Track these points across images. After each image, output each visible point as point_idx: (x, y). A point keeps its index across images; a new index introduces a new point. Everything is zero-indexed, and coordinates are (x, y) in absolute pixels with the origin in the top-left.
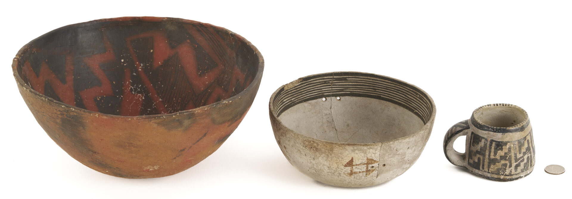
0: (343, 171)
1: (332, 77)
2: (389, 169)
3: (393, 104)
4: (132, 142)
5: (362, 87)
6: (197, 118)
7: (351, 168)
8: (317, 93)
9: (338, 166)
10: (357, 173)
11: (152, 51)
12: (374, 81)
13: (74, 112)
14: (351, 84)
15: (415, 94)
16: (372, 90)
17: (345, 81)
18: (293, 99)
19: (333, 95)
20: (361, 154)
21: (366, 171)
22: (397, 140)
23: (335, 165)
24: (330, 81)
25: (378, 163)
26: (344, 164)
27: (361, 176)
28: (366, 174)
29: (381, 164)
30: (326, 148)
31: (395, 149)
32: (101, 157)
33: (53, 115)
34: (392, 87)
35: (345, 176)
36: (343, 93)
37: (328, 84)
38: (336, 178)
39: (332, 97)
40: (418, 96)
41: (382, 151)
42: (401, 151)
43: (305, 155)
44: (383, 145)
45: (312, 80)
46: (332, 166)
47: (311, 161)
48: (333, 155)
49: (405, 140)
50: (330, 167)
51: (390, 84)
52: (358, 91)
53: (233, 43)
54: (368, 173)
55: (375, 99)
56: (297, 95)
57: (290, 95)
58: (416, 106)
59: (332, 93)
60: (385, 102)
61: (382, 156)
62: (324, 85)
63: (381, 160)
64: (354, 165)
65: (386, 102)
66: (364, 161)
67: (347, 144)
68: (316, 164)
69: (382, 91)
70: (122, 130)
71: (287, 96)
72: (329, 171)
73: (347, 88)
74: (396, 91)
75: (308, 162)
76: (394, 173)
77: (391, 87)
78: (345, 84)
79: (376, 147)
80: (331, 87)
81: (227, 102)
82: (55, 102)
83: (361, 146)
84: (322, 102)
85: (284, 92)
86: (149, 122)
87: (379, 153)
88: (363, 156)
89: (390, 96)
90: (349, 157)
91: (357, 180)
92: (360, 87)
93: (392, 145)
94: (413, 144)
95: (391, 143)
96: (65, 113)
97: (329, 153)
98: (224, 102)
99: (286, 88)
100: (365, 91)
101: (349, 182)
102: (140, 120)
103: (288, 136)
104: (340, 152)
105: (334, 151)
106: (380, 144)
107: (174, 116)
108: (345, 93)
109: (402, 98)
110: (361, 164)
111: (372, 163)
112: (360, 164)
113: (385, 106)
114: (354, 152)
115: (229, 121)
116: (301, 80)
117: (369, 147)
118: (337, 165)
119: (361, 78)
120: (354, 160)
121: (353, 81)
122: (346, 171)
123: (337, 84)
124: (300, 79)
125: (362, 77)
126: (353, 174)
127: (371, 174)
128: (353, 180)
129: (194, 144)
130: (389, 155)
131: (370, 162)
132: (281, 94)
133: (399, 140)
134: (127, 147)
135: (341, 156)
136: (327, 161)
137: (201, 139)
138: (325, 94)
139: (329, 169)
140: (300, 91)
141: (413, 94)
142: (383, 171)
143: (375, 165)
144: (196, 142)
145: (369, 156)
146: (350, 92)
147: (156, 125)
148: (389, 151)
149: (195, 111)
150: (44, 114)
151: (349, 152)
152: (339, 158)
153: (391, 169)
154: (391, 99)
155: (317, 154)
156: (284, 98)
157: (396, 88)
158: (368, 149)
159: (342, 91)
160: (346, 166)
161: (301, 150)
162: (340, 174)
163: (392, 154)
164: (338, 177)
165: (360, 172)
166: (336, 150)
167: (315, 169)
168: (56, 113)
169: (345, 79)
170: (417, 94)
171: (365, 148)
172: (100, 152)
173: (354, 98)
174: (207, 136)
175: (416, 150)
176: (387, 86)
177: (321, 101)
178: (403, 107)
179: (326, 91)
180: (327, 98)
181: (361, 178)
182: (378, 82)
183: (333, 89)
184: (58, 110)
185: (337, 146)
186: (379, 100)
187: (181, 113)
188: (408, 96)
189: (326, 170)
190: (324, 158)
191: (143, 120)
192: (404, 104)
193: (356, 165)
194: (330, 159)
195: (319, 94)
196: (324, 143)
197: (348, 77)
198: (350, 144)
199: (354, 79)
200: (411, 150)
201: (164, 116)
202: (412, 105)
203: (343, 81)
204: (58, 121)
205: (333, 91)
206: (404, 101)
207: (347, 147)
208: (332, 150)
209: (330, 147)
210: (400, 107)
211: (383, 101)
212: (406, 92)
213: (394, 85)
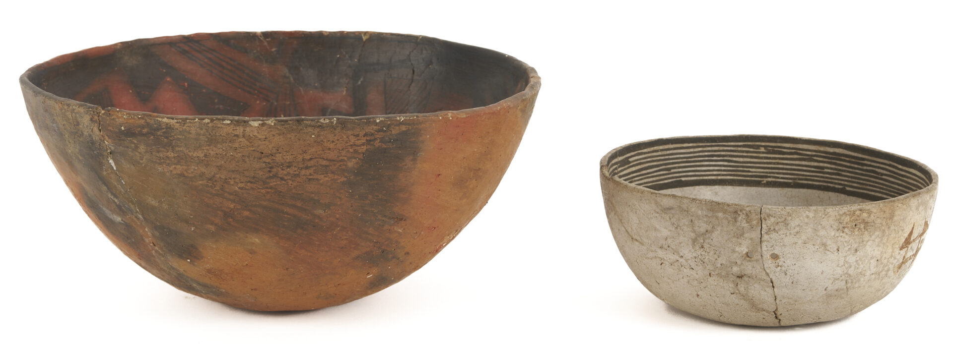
3: (709, 188)
5: (650, 170)
9: (892, 252)
12: (665, 153)
14: (634, 169)
15: (751, 150)
16: (665, 172)
17: (629, 165)
20: (919, 213)
23: (889, 252)
26: (901, 245)
30: (883, 216)
34: (697, 154)
40: (762, 150)
43: (837, 249)
46: (884, 256)
47: (847, 258)
48: (892, 227)
50: (881, 258)
51: (692, 150)
60: (691, 188)
64: (910, 242)
65: (693, 187)
68: (856, 261)
69: (680, 170)
72: (874, 270)
74: (707, 158)
75: (838, 265)
77: (695, 155)
78: (629, 171)
89: (697, 173)
90: (911, 223)
92: (647, 171)
97: (887, 224)
100: (654, 179)
104: (902, 218)
105: (895, 219)
109: (723, 168)
119: (645, 153)
120: (914, 230)
121: (636, 162)
122: (897, 260)
125: (646, 150)
135: (902, 225)
136: (879, 246)
139: (876, 266)
141: (747, 152)
151: (913, 212)
152: (898, 232)
154: (701, 178)
155: (865, 236)
157: (706, 154)
160: (901, 248)
161: (829, 242)
166: (897, 215)
167: (848, 275)
169: (628, 161)
170: (758, 147)
176: (688, 155)
178: (731, 185)
182: (671, 152)
185: (899, 205)
186: (681, 189)
188: (734, 159)
189: (872, 268)
190: (876, 240)
192: (731, 178)
194: (885, 240)
197: (631, 154)
199: (637, 158)
202: (751, 174)
203: (627, 166)
206: (730, 173)
207: (911, 203)
208: (890, 216)
209: (890, 211)
210: (725, 187)
211: (688, 188)
212: (729, 153)
213: (700, 149)
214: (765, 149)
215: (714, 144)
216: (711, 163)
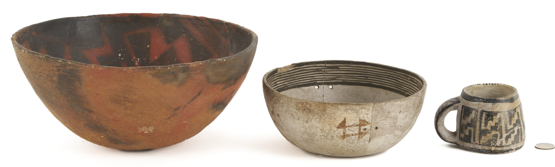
0: (336, 133)
1: (324, 65)
2: (381, 133)
3: (385, 91)
4: (127, 96)
5: (354, 75)
6: (192, 73)
7: (344, 130)
8: (310, 80)
9: (331, 128)
10: (349, 136)
11: (148, 46)
12: (366, 69)
13: (71, 65)
14: (342, 72)
15: (406, 77)
16: (364, 78)
17: (337, 70)
18: (286, 83)
19: (325, 84)
20: (353, 114)
21: (359, 133)
22: (389, 102)
23: (328, 127)
24: (323, 69)
25: (370, 125)
26: (337, 126)
27: (353, 139)
28: (359, 137)
29: (373, 127)
30: (319, 109)
31: (387, 111)
32: (96, 117)
33: (50, 73)
34: (383, 74)
35: (338, 139)
36: (336, 82)
37: (320, 72)
38: (329, 141)
39: (324, 85)
40: (409, 79)
41: (374, 112)
42: (393, 114)
43: (299, 119)
44: (375, 105)
45: (305, 66)
46: (325, 129)
47: (304, 124)
48: (326, 116)
49: (397, 102)
50: (323, 129)
51: (381, 71)
52: (350, 79)
53: (228, 32)
54: (360, 136)
55: (366, 87)
56: (290, 80)
57: (283, 79)
58: (407, 88)
59: (324, 81)
60: (376, 89)
61: (374, 118)
62: (316, 72)
63: (373, 122)
64: (347, 127)
66: (356, 122)
67: (339, 104)
68: (309, 127)
69: (373, 79)
70: (117, 81)
71: (281, 79)
72: (322, 134)
73: (339, 77)
74: (387, 77)
75: (301, 127)
76: (387, 139)
77: (382, 74)
78: (337, 72)
79: (368, 107)
80: (323, 75)
81: (222, 60)
82: (52, 58)
83: (354, 106)
84: (315, 90)
85: (277, 74)
86: (144, 73)
87: (371, 114)
88: (355, 116)
89: (381, 82)
90: (341, 117)
91: (350, 144)
92: (352, 75)
93: (384, 107)
94: (404, 108)
95: (383, 104)
96: (61, 68)
97: (322, 113)
98: (218, 60)
99: (279, 71)
100: (357, 80)
101: (342, 147)
102: (135, 70)
103: (281, 101)
104: (332, 113)
105: (327, 112)
106: (372, 105)
107: (169, 68)
108: (337, 82)
109: (393, 83)
110: (354, 126)
111: (364, 125)
112: (352, 125)
113: (377, 92)
114: (347, 112)
115: (223, 83)
116: (294, 66)
117: (361, 107)
118: (329, 127)
119: (353, 67)
120: (347, 121)
121: (345, 69)
122: (338, 133)
123: (329, 72)
124: (293, 64)
125: (353, 65)
126: (346, 137)
127: (364, 138)
128: (345, 144)
129: (189, 103)
130: (381, 116)
131: (362, 123)
132: (274, 76)
133: (390, 101)
134: (123, 103)
135: (334, 116)
136: (320, 123)
137: (195, 98)
138: (317, 82)
139: (322, 132)
140: (293, 77)
141: (404, 78)
142: (375, 135)
143: (368, 127)
144: (191, 101)
145: (361, 116)
146: (341, 81)
147: (151, 76)
148: (381, 112)
149: (190, 65)
150: (42, 74)
151: (342, 112)
152: (331, 119)
153: (383, 133)
154: (382, 85)
155: (311, 116)
156: (277, 80)
157: (387, 74)
158: (361, 109)
159: (334, 79)
160: (338, 128)
161: (294, 114)
162: (332, 137)
163: (384, 116)
164: (331, 140)
165: (352, 135)
166: (329, 110)
167: (308, 133)
168: (53, 70)
169: (337, 68)
170: (408, 77)
171: (357, 108)
172: (96, 110)
173: (346, 87)
174: (201, 95)
175: (408, 117)
176: (379, 73)
177: (314, 88)
178: (394, 92)
179: (319, 79)
180: (319, 86)
181: (353, 142)
182: (369, 69)
183: (325, 77)
184: (55, 66)
185: (330, 106)
186: (371, 88)
187: (176, 66)
188: (399, 80)
189: (319, 133)
190: (317, 119)
191: (138, 70)
192: (395, 88)
193: (349, 126)
194: (323, 121)
195: (312, 81)
196: (317, 103)
197: (340, 65)
198: (343, 104)
199: (346, 67)
200: (402, 114)
201: (159, 67)
202: (402, 89)
203: (336, 70)
204: (55, 79)
205: (325, 79)
206: (395, 86)
207: (340, 107)
208: (324, 110)
209: (323, 107)
210: (391, 92)
211: (375, 88)
212: (397, 77)
213: (385, 72)
214: (410, 79)
215: (391, 71)
216: (389, 79)
